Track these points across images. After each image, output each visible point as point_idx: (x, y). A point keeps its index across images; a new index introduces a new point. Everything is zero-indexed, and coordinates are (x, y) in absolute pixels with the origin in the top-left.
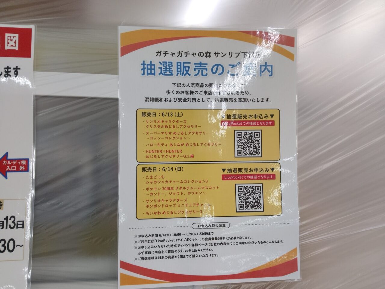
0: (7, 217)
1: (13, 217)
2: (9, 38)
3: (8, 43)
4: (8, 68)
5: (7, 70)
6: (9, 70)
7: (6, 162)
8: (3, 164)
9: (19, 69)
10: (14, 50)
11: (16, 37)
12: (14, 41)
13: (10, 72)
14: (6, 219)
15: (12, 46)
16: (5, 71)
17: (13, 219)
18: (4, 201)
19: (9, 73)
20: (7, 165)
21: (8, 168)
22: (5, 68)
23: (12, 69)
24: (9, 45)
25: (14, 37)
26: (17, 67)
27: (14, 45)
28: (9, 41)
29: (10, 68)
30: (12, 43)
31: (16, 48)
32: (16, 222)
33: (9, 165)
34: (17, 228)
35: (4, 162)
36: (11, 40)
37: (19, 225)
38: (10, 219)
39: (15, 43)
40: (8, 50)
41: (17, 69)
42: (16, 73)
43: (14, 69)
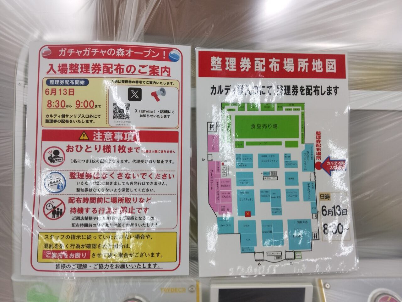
0: (334, 206)
1: (338, 206)
2: (329, 63)
3: (328, 67)
4: (329, 87)
5: (328, 89)
6: (331, 89)
7: (329, 163)
8: (328, 164)
9: (338, 88)
10: (333, 73)
11: (334, 62)
12: (332, 65)
13: (331, 90)
14: (334, 207)
15: (331, 69)
16: (328, 90)
17: (338, 208)
18: (331, 193)
19: (331, 92)
20: (330, 165)
21: (331, 168)
22: (327, 88)
23: (332, 88)
24: (329, 68)
25: (332, 62)
26: (336, 86)
27: (333, 68)
28: (329, 66)
29: (331, 88)
30: (331, 67)
31: (335, 71)
32: (341, 210)
33: (332, 165)
34: (343, 215)
35: (328, 163)
36: (331, 65)
37: (344, 213)
38: (337, 208)
39: (333, 67)
40: (329, 73)
41: (336, 88)
42: (336, 91)
43: (334, 88)
